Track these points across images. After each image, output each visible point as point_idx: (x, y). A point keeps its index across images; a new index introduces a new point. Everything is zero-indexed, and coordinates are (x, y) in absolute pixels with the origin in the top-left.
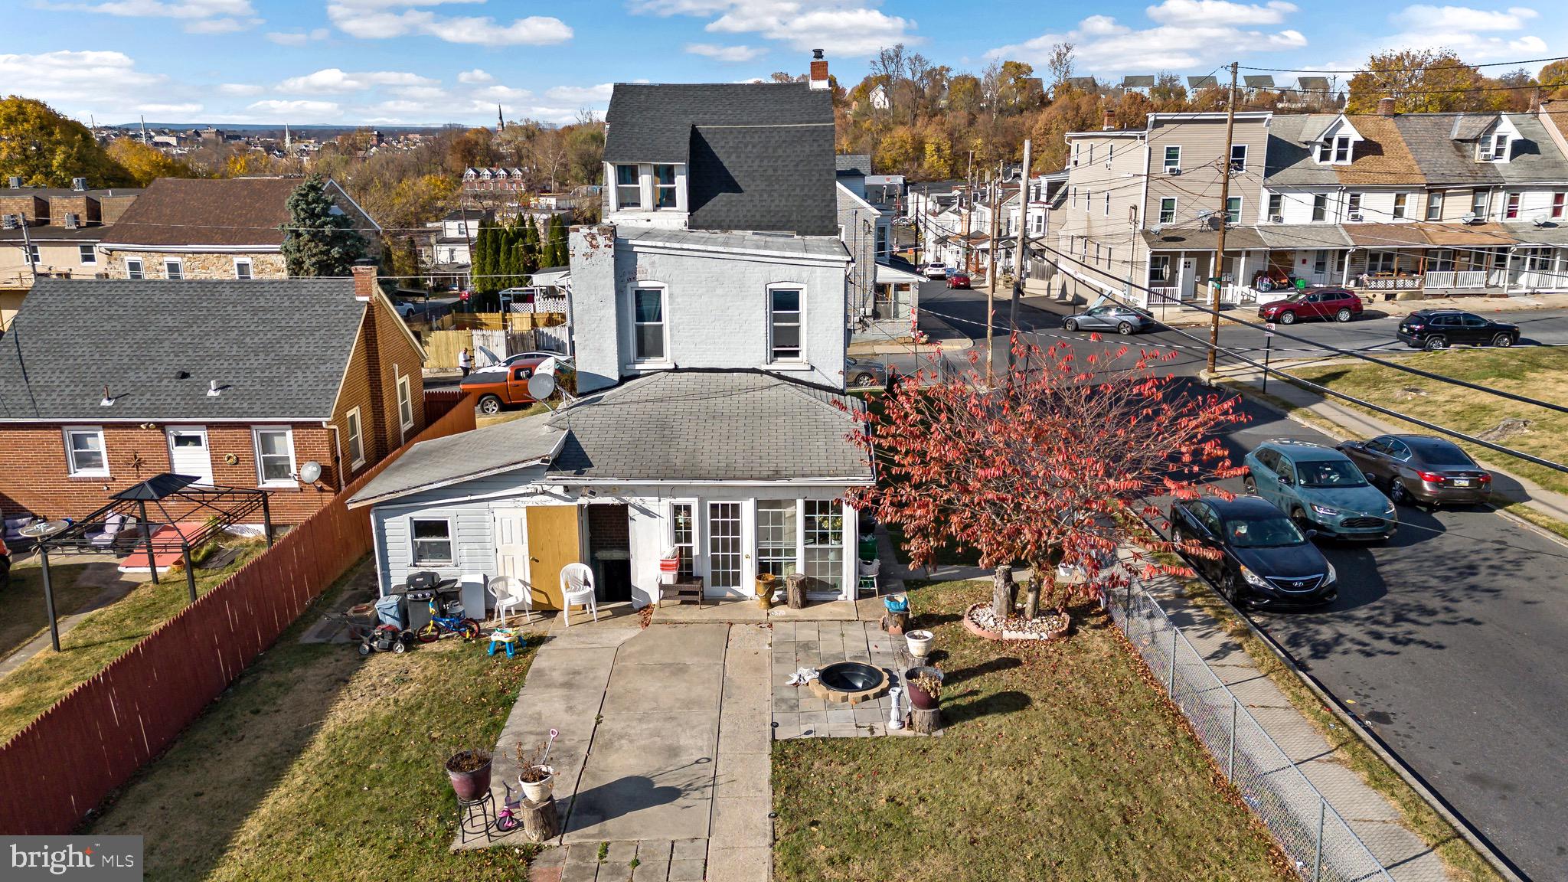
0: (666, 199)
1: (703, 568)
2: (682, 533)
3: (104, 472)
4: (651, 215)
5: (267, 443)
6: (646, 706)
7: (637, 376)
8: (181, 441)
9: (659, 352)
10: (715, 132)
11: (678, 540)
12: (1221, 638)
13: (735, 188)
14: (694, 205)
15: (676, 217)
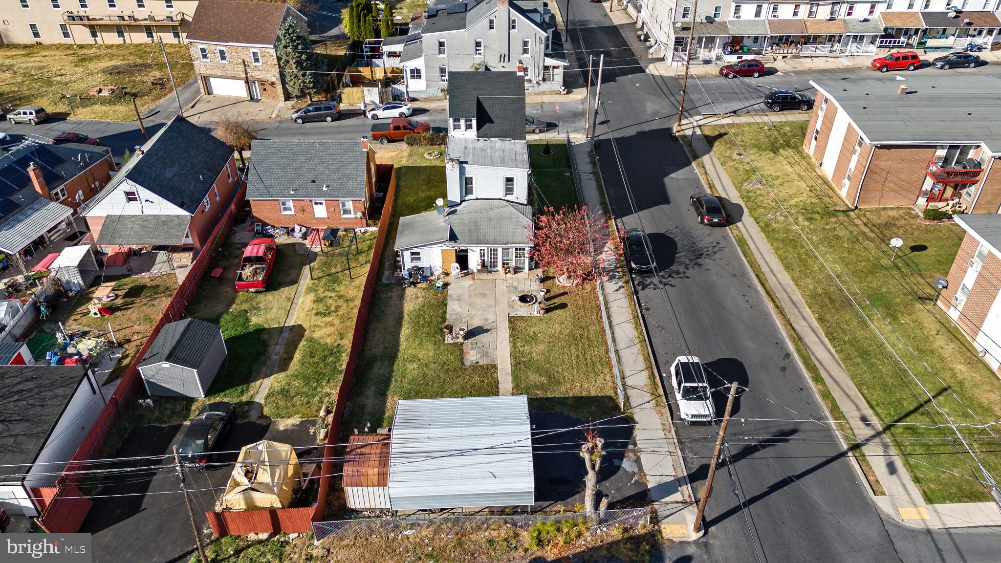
0: (469, 127)
1: (488, 264)
2: (482, 255)
3: (292, 212)
4: (464, 133)
5: (343, 204)
6: (478, 307)
7: (465, 201)
8: (316, 204)
9: (472, 193)
10: (485, 99)
11: (481, 256)
12: (620, 284)
13: (492, 122)
14: (478, 129)
15: (472, 133)
